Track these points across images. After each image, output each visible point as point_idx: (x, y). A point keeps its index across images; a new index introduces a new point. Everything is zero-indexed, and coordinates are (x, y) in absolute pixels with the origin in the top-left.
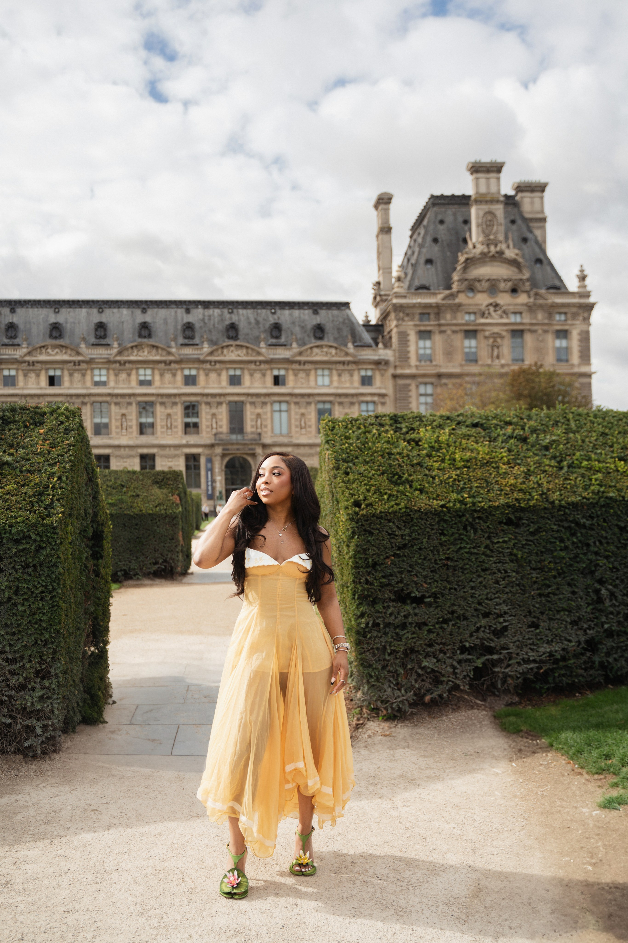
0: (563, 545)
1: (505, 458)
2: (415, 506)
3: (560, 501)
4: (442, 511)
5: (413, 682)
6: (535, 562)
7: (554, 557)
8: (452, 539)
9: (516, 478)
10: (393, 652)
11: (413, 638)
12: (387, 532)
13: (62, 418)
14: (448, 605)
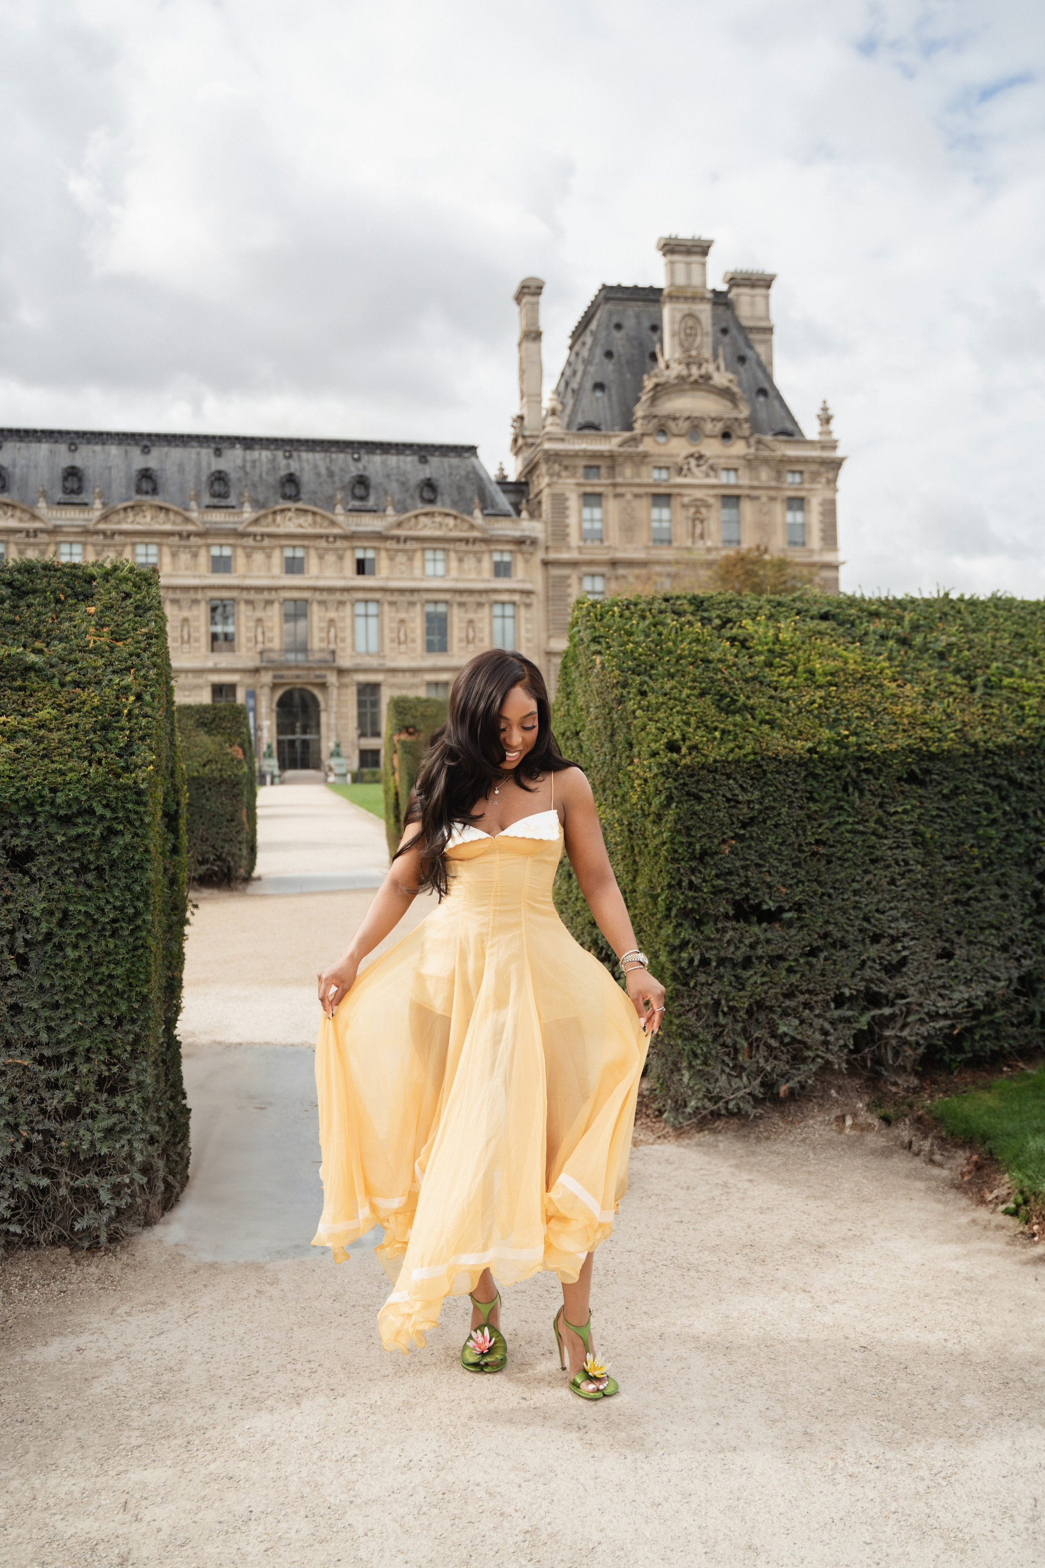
0: (991, 816)
1: (887, 671)
2: (768, 750)
3: (985, 742)
4: (810, 759)
5: (761, 1061)
6: (952, 846)
7: (978, 837)
8: (827, 807)
9: (912, 704)
10: (732, 1010)
11: (762, 984)
12: (723, 796)
13: (127, 587)
14: (819, 924)
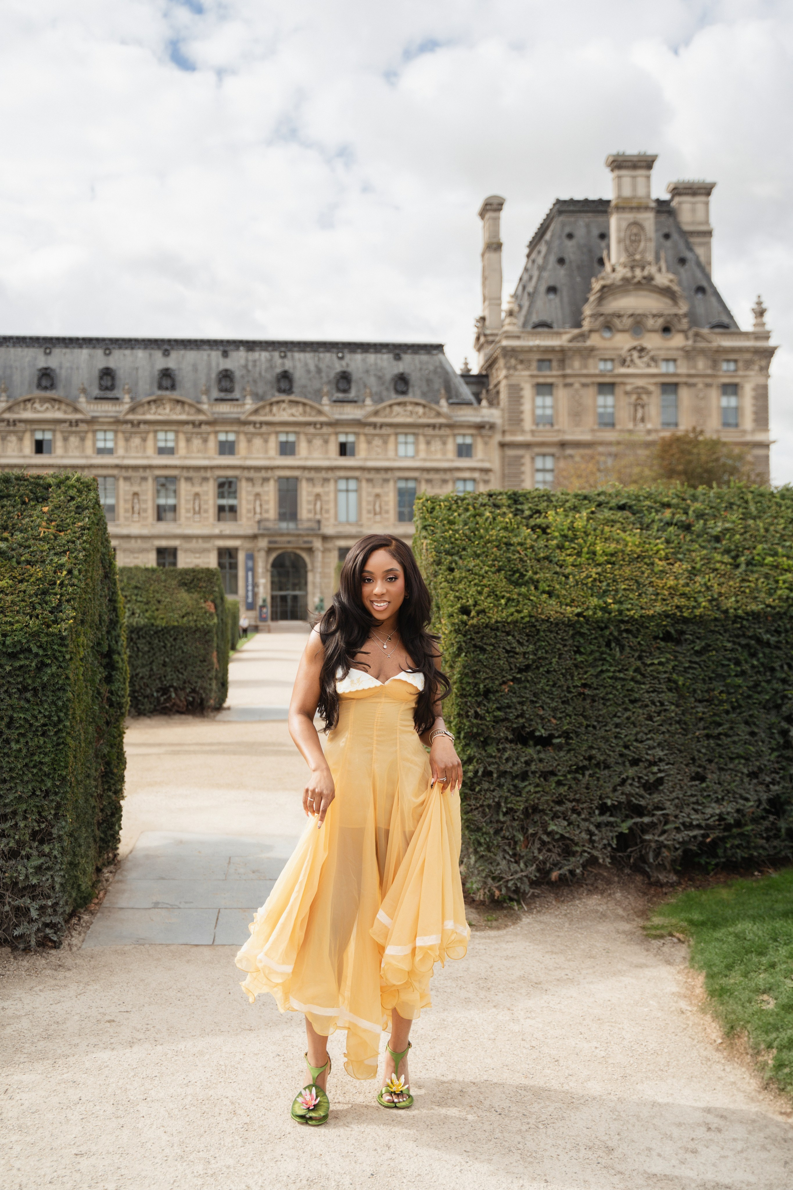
0: (739, 669)
1: (662, 552)
2: (541, 614)
3: (735, 609)
4: (578, 622)
5: (536, 852)
6: (702, 691)
7: (726, 685)
8: (591, 659)
9: (676, 578)
10: (510, 811)
11: (535, 792)
12: (504, 648)
13: (73, 492)
14: (584, 748)
